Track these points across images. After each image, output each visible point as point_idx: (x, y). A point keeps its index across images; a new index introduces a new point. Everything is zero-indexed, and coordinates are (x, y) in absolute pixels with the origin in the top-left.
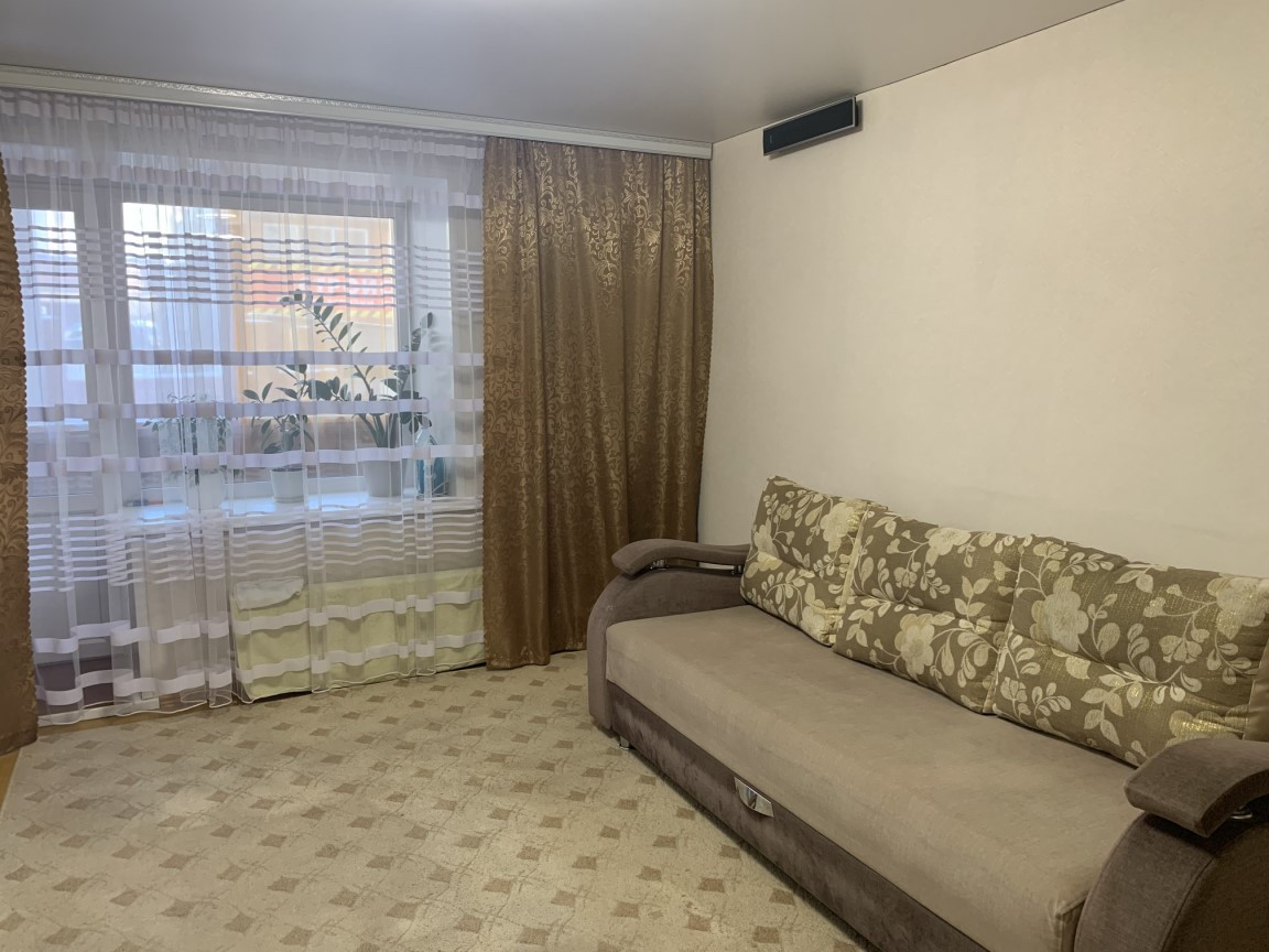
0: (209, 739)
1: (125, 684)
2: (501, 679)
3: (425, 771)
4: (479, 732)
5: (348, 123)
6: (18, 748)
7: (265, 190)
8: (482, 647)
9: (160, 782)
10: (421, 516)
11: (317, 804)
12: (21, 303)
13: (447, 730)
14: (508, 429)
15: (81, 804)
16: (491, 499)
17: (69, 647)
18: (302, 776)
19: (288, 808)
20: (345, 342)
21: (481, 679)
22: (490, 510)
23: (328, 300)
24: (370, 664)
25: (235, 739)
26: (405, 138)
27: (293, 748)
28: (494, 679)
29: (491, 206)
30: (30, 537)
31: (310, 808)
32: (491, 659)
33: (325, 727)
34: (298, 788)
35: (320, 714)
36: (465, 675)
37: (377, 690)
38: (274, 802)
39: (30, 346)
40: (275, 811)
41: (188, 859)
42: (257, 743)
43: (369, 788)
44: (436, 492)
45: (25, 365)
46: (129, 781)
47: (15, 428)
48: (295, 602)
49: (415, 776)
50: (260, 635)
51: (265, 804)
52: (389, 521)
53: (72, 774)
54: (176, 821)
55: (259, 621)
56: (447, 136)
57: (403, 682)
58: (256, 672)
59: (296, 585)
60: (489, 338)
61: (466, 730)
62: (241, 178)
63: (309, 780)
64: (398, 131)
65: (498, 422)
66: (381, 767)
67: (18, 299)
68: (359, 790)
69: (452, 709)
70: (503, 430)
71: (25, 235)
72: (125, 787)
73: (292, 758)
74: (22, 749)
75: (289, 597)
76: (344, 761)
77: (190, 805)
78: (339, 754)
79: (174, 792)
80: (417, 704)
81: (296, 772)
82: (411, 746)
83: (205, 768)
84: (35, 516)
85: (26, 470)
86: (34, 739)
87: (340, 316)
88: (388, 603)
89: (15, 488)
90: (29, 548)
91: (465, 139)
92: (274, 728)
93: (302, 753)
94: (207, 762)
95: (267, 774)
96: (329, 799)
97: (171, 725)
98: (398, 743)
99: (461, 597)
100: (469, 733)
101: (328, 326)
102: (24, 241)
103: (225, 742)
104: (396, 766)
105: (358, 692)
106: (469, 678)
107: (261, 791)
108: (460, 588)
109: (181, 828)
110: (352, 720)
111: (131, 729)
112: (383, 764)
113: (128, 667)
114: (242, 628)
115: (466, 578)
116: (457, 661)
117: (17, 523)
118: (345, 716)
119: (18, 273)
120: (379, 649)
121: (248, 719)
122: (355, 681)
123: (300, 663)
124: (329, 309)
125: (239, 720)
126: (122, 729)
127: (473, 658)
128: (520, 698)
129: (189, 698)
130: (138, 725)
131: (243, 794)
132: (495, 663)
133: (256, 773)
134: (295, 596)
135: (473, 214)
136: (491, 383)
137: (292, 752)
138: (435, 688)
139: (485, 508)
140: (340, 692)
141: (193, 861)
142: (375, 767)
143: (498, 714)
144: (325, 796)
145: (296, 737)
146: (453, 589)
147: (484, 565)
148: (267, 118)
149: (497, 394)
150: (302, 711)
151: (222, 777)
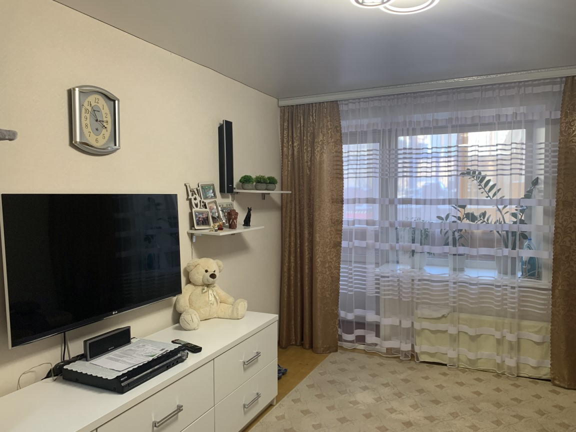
0: (394, 372)
1: (371, 338)
2: (558, 393)
3: (475, 426)
4: (520, 418)
5: (482, 86)
6: (330, 352)
7: (440, 124)
8: (550, 370)
9: (363, 384)
10: (513, 288)
11: (412, 420)
12: (343, 180)
13: (503, 410)
14: (572, 244)
15: (332, 382)
16: (558, 284)
17: (350, 317)
18: (417, 404)
19: (400, 417)
20: (491, 194)
21: (544, 389)
22: (557, 291)
23: (483, 174)
24: (481, 360)
25: (402, 376)
26: (514, 87)
27: (423, 390)
28: (554, 391)
29: (566, 116)
30: (341, 270)
31: (408, 420)
32: (554, 379)
33: (445, 385)
34: (411, 409)
35: (447, 378)
36: (537, 383)
37: (481, 375)
38: (396, 411)
39: (345, 197)
40: (393, 416)
41: (348, 421)
42: (410, 381)
43: (441, 423)
44: (529, 275)
45: (343, 204)
46: (353, 380)
47: (339, 228)
48: (444, 319)
49: (468, 427)
50: (427, 331)
51: (392, 411)
52: (494, 287)
53: (339, 369)
54: (356, 403)
55: (426, 324)
56: (540, 82)
57: (498, 376)
58: (423, 347)
59: (444, 312)
60: (560, 190)
61: (514, 414)
62: (430, 121)
63: (418, 407)
64: (510, 85)
65: (565, 239)
66: (455, 415)
67: (342, 179)
68: (436, 422)
69: (516, 399)
70: (568, 244)
71: (347, 154)
72: (351, 381)
73: (419, 394)
74: (332, 353)
75: (440, 316)
76: (440, 404)
77: (365, 398)
78: (440, 400)
79: (364, 390)
80: (498, 390)
81: (416, 401)
82: (478, 411)
83: (383, 385)
84: (343, 261)
85: (341, 244)
86: (336, 351)
87: (489, 181)
88: (492, 331)
89: (337, 250)
90: (340, 274)
91: (552, 81)
92: (422, 377)
93: (425, 393)
94: (385, 382)
95: (403, 397)
96: (420, 420)
97: (384, 361)
98: (472, 406)
99: (537, 338)
100: (514, 416)
101: (483, 186)
102: (346, 157)
103: (398, 376)
104: (463, 418)
105: (472, 373)
106: (538, 386)
107: (395, 404)
108: (537, 332)
109: (355, 407)
110: (459, 386)
111: (370, 358)
112: (458, 414)
113: (373, 331)
114: (417, 326)
115: (542, 327)
116: (533, 373)
117: (337, 264)
118: (457, 383)
119: (343, 169)
120: (487, 353)
121: (415, 369)
122: (472, 368)
123: (443, 349)
124: (484, 177)
125: (411, 368)
126: (368, 357)
127: (544, 375)
128: (561, 408)
129: (396, 352)
130: (373, 357)
131: (387, 402)
132: (557, 382)
133: (399, 395)
134: (443, 316)
135: (554, 122)
136: (561, 216)
137: (421, 391)
138: (514, 385)
139: (553, 289)
140: (464, 370)
141: (348, 423)
142: (451, 414)
143: (541, 413)
144: (418, 418)
145: (429, 385)
146: (532, 332)
147: (552, 322)
148: (443, 91)
149: (565, 223)
150: (440, 374)
151: (386, 391)
